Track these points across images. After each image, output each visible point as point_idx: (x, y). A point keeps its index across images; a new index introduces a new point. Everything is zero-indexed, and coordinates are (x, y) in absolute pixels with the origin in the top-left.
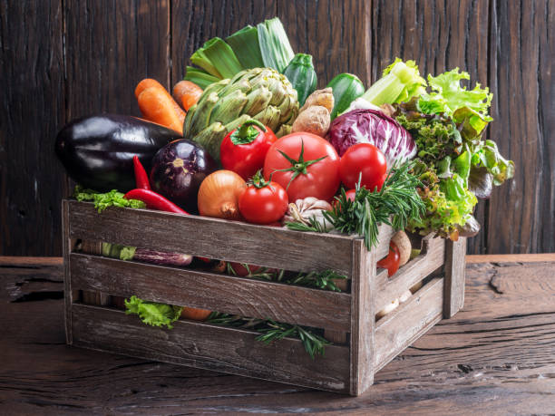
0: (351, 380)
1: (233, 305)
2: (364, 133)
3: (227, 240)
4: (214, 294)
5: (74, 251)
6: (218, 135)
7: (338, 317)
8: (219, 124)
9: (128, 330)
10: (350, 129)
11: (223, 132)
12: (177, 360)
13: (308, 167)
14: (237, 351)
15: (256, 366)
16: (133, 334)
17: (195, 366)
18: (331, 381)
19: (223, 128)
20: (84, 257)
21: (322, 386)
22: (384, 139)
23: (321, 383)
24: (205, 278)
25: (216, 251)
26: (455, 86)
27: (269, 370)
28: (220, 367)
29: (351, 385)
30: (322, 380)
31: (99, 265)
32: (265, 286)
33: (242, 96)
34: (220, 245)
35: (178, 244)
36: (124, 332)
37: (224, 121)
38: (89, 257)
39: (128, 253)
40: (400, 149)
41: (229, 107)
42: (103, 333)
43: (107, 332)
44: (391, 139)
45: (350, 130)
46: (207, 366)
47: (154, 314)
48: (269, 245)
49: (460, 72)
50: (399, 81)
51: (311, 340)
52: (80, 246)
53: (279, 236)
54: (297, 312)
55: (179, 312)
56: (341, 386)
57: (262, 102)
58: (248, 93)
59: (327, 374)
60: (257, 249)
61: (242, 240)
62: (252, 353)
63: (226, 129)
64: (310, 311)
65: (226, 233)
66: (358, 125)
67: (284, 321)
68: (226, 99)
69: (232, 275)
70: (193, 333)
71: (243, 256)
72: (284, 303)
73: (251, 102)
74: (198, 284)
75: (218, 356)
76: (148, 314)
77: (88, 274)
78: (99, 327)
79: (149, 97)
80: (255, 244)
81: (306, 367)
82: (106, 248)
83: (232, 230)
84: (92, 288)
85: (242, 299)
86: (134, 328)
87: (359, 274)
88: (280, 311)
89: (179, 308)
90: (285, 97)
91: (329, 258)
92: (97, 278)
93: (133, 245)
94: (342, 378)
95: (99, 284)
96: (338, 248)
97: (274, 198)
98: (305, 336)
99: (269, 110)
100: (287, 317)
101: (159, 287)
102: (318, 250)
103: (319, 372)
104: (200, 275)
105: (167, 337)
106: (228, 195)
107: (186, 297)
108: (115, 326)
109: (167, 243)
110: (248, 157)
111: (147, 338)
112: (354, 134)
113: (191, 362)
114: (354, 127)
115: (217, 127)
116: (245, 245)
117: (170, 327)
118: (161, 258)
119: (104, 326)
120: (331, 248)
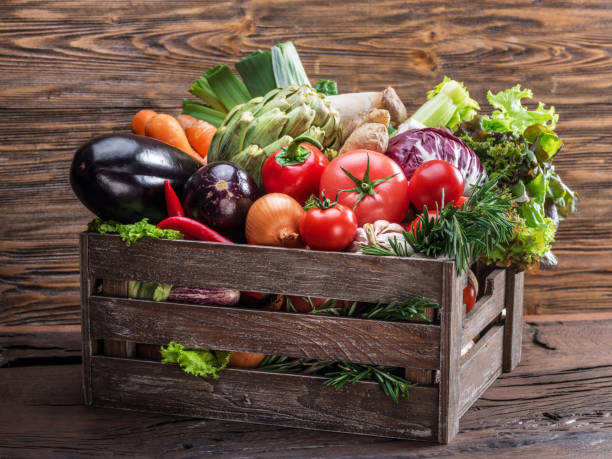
0: (440, 425)
1: (296, 346)
2: (430, 152)
3: (287, 270)
4: (271, 335)
5: (93, 294)
6: (255, 159)
7: (425, 353)
8: (256, 147)
9: (162, 384)
10: (414, 148)
11: (261, 155)
12: (224, 416)
13: (375, 187)
14: (299, 400)
15: (322, 416)
16: (168, 387)
17: (246, 420)
18: (415, 428)
19: (261, 151)
20: (106, 300)
21: (404, 435)
22: (454, 158)
23: (402, 431)
24: (261, 319)
25: (273, 284)
26: (517, 106)
27: (339, 420)
28: (277, 421)
29: (440, 433)
30: (405, 427)
31: (126, 309)
32: (335, 322)
33: (281, 115)
34: (278, 276)
35: (226, 278)
36: (158, 386)
37: (261, 143)
38: (114, 299)
39: (162, 293)
40: (470, 169)
41: (266, 127)
42: (130, 389)
43: (137, 387)
44: (460, 159)
45: (414, 150)
46: (261, 420)
47: (196, 363)
48: (339, 273)
49: (522, 90)
50: (451, 101)
51: (391, 382)
52: (100, 288)
53: (353, 263)
54: (373, 350)
55: (227, 359)
56: (428, 433)
57: (305, 121)
58: (287, 111)
59: (409, 421)
60: (325, 279)
61: (306, 269)
62: (317, 401)
63: (264, 153)
64: (391, 348)
65: (290, 261)
66: (423, 143)
67: (358, 361)
68: (262, 118)
69: (291, 311)
70: (245, 383)
71: (309, 288)
72: (358, 340)
73: (292, 122)
74: (251, 324)
75: (273, 407)
76: (190, 362)
77: (114, 320)
78: (126, 381)
80: (322, 272)
81: (384, 414)
82: (133, 288)
83: (294, 258)
84: (118, 336)
85: (305, 338)
86: (169, 381)
87: (450, 301)
88: (352, 349)
89: (226, 353)
90: (328, 117)
91: (414, 285)
92: (125, 324)
93: (169, 283)
94: (426, 423)
95: (127, 331)
96: (424, 273)
97: (342, 221)
98: (383, 377)
99: (312, 131)
100: (362, 356)
101: (202, 330)
102: (399, 275)
103: (401, 418)
104: (252, 313)
105: (212, 389)
106: (285, 220)
107: (235, 341)
108: (146, 380)
109: (213, 277)
110: (299, 182)
111: (186, 392)
112: (419, 152)
113: (242, 417)
114: (418, 145)
115: (254, 150)
116: (312, 275)
117: (216, 376)
118: (203, 297)
119: (133, 380)
120: (416, 272)
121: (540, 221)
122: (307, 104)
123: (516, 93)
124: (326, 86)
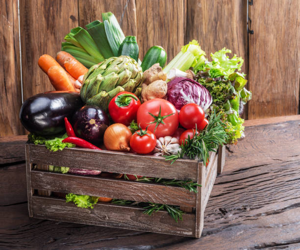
0: (196, 230)
1: (129, 195)
2: (187, 95)
3: (125, 163)
4: (118, 191)
5: (32, 170)
6: (104, 98)
7: (189, 200)
8: (105, 92)
9: (66, 209)
10: (179, 93)
11: (107, 96)
12: (96, 223)
14: (131, 218)
15: (142, 225)
16: (69, 211)
17: (106, 226)
18: (185, 231)
19: (107, 94)
20: (39, 173)
21: (180, 234)
22: (198, 97)
23: (179, 232)
24: (113, 184)
25: (119, 169)
27: (149, 227)
28: (121, 226)
29: (196, 233)
30: (180, 231)
31: (48, 177)
32: (147, 186)
33: (116, 76)
34: (121, 166)
35: (96, 166)
36: (64, 210)
37: (107, 90)
38: (42, 173)
39: (65, 170)
40: (206, 101)
41: (109, 82)
42: (51, 211)
43: (54, 210)
44: (201, 96)
46: (114, 226)
47: (82, 201)
48: (149, 165)
49: (226, 49)
51: (174, 212)
52: (35, 167)
53: (156, 161)
54: (165, 198)
55: (97, 199)
56: (191, 233)
58: (118, 74)
59: (183, 228)
60: (143, 168)
61: (134, 163)
62: (139, 219)
63: (109, 95)
64: (173, 198)
65: (126, 160)
66: (184, 90)
67: (158, 203)
69: (127, 180)
70: (105, 210)
71: (135, 172)
72: (158, 194)
73: (121, 79)
74: (109, 186)
75: (120, 221)
76: (80, 202)
77: (43, 182)
78: (49, 208)
79: (55, 72)
80: (141, 165)
81: (171, 225)
82: (51, 168)
83: (128, 158)
84: (44, 188)
85: (134, 193)
86: (69, 208)
87: (201, 179)
88: (156, 198)
89: (97, 197)
90: (138, 73)
91: (184, 172)
92: (48, 183)
93: (68, 167)
94: (191, 229)
95: (49, 187)
96: (189, 167)
98: (170, 210)
99: (130, 82)
100: (160, 201)
101: (85, 187)
102: (178, 168)
103: (178, 227)
104: (108, 181)
105: (90, 212)
106: (122, 139)
107: (100, 192)
108: (58, 207)
109: (90, 165)
110: (127, 113)
111: (77, 213)
112: (182, 95)
113: (104, 224)
114: (182, 92)
115: (104, 94)
116: (137, 165)
117: (92, 207)
118: (85, 172)
119: (52, 207)
120: (186, 166)
121: (237, 120)
122: (127, 69)
123: (224, 52)
124: (131, 39)
